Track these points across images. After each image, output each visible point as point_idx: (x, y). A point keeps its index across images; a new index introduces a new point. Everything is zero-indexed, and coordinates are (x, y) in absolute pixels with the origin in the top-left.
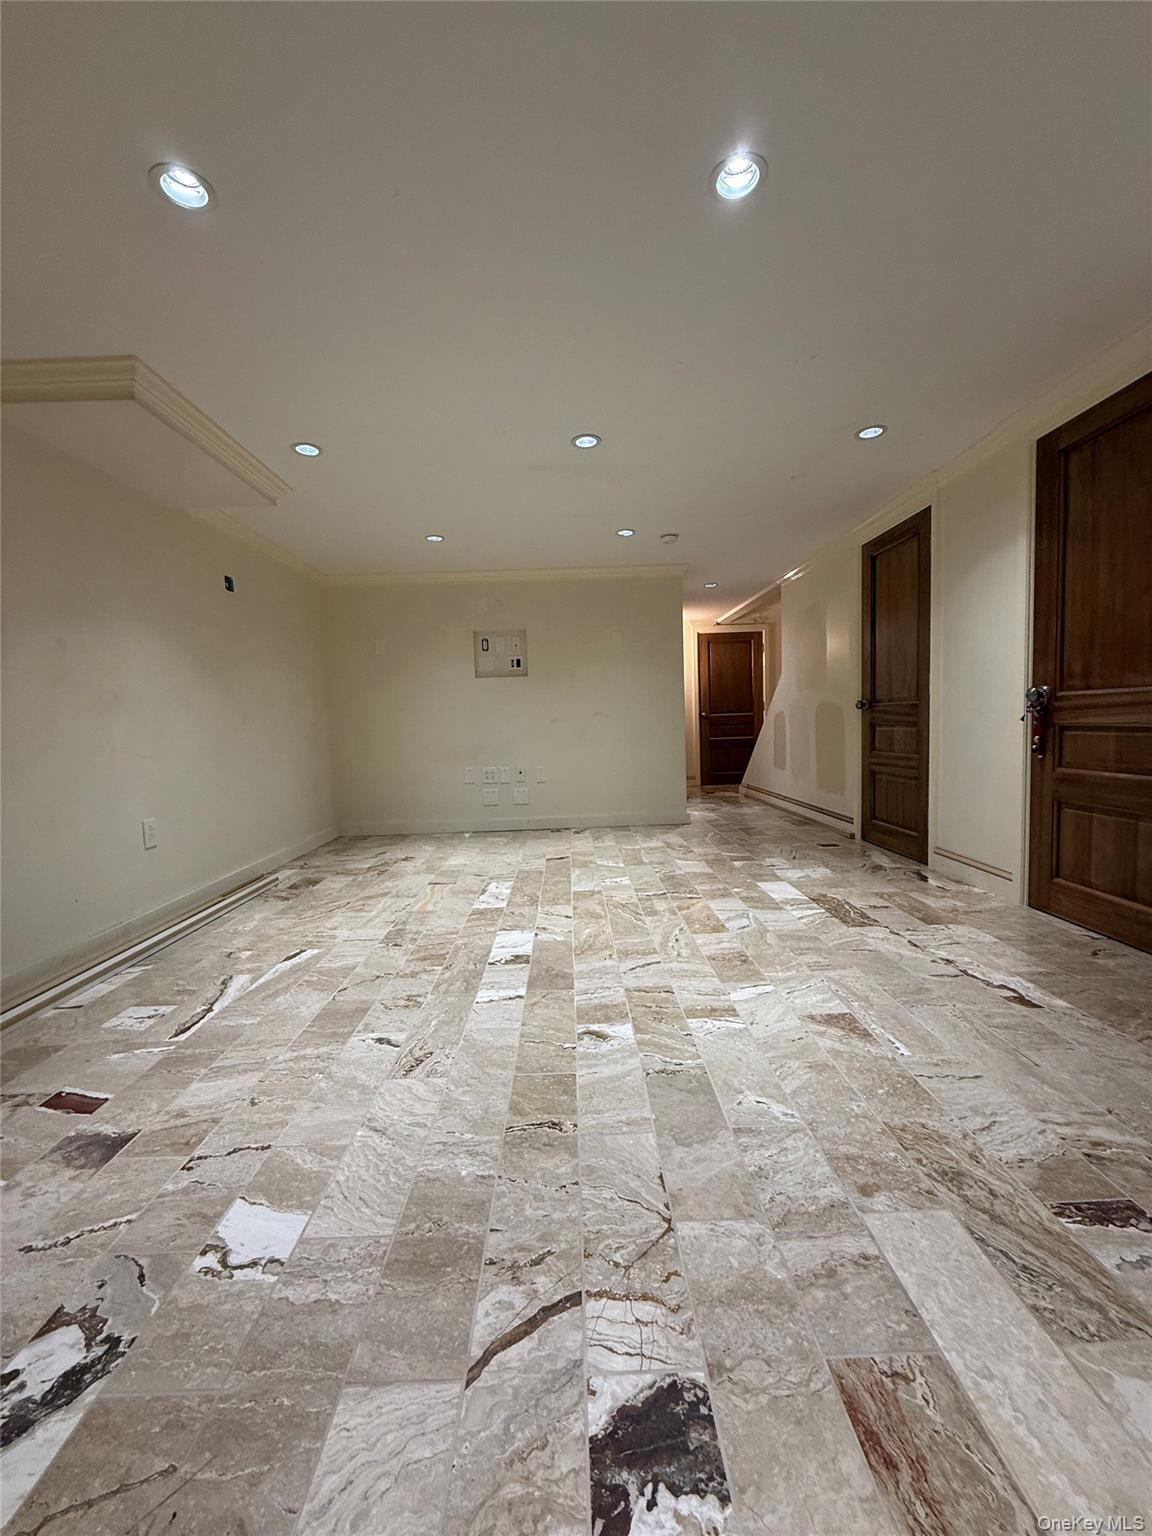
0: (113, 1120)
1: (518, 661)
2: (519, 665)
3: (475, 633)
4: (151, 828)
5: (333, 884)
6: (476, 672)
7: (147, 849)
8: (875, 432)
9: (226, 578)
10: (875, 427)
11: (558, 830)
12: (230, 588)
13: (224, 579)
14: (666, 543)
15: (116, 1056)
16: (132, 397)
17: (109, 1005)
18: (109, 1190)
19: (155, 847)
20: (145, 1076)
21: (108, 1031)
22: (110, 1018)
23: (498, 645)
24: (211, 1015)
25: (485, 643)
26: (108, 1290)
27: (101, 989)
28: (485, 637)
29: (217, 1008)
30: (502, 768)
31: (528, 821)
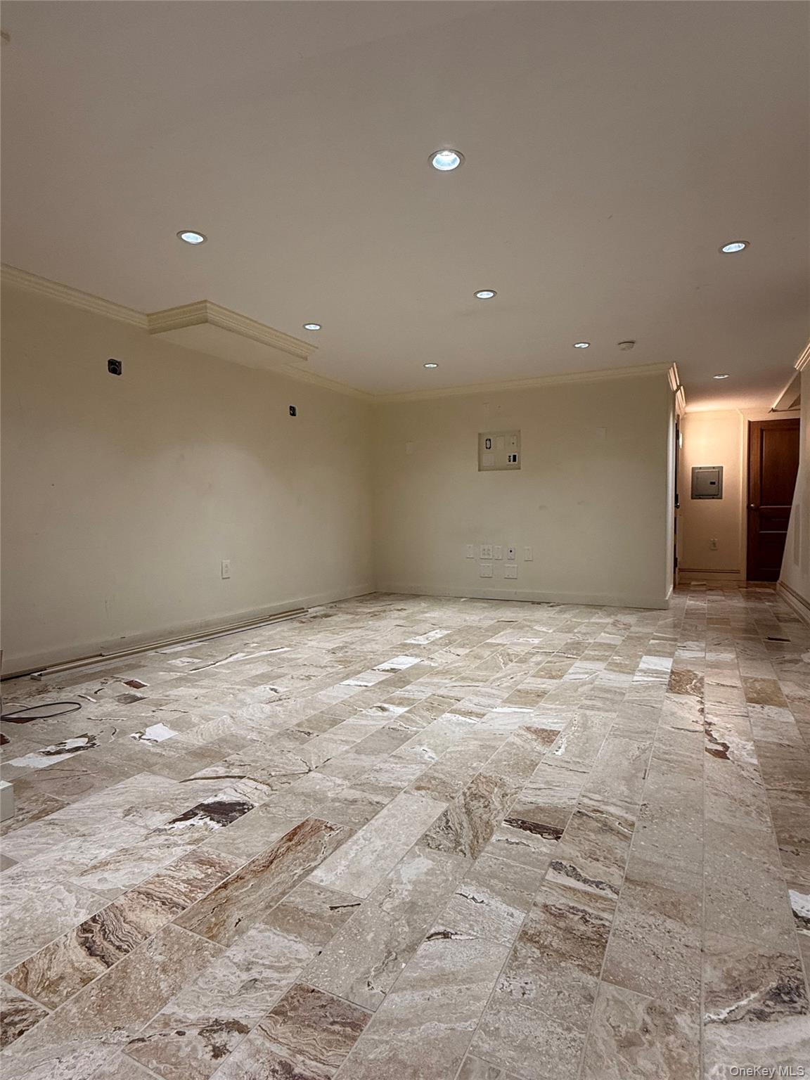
0: (143, 693)
1: (515, 457)
2: (514, 460)
3: (480, 434)
4: (227, 567)
5: (340, 618)
6: (479, 465)
7: (223, 579)
8: (739, 247)
9: (291, 407)
10: (737, 242)
11: (539, 603)
12: (293, 414)
13: (289, 408)
14: (624, 349)
15: (161, 673)
16: (206, 321)
17: (176, 655)
18: (124, 711)
19: (229, 578)
20: (166, 682)
21: (169, 664)
22: (173, 659)
23: (498, 444)
24: (213, 666)
25: (488, 442)
26: (102, 734)
27: (179, 648)
28: (489, 438)
29: (217, 664)
30: (496, 547)
31: (516, 593)
